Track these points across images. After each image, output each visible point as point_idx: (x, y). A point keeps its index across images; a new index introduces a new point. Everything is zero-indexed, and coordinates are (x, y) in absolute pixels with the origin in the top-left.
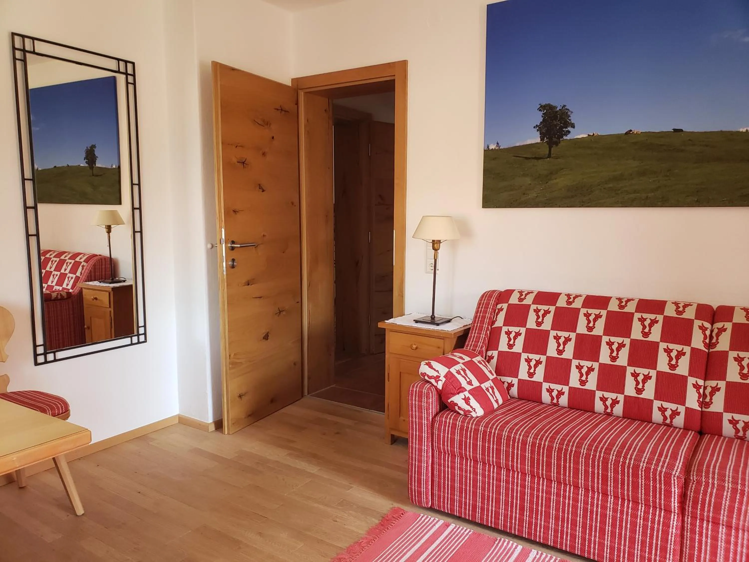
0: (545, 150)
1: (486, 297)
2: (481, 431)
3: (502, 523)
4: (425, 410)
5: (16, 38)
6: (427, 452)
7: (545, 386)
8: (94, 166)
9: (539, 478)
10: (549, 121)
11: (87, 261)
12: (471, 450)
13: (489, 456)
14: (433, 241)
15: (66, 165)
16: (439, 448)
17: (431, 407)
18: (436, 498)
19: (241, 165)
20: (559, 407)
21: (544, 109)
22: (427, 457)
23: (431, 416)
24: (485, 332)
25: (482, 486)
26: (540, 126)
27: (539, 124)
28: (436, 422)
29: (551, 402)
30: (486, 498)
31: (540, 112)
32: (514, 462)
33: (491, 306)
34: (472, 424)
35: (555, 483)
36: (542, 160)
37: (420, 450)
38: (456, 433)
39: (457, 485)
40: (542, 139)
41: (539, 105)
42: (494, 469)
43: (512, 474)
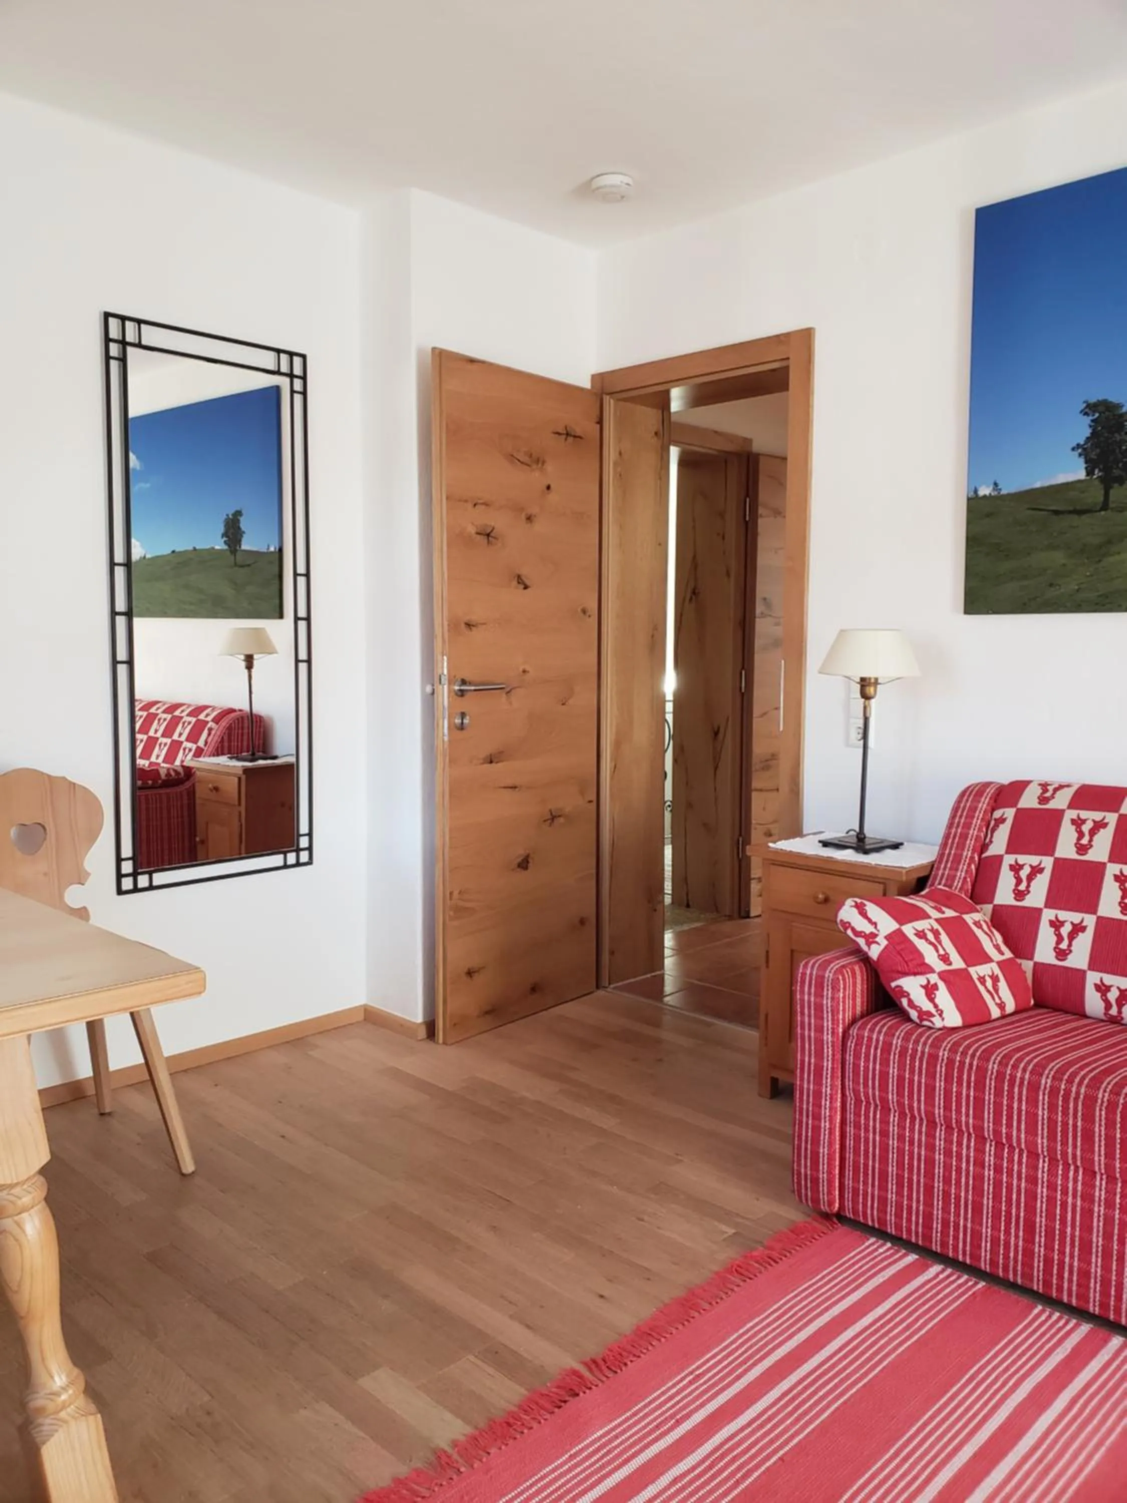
0: (1096, 495)
1: (969, 796)
2: (943, 1060)
3: (988, 1257)
4: (830, 1015)
5: (111, 320)
6: (831, 1098)
7: (1093, 978)
8: (238, 548)
9: (1067, 1166)
10: (1106, 435)
11: (216, 720)
12: (923, 1098)
13: (958, 1111)
14: (863, 680)
15: (191, 548)
16: (856, 1093)
17: (841, 1008)
18: (848, 1195)
19: (482, 540)
20: (1123, 1025)
21: (1094, 412)
22: (831, 1109)
23: (841, 1026)
24: (965, 867)
25: (944, 1176)
26: (1086, 446)
27: (1082, 443)
28: (851, 1038)
29: (1105, 1014)
30: (953, 1201)
31: (1086, 417)
32: (1012, 1126)
33: (979, 814)
34: (925, 1044)
35: (1101, 1179)
36: (1088, 515)
37: (818, 1095)
38: (891, 1063)
39: (892, 1169)
40: (1089, 473)
41: (1084, 402)
42: (969, 1140)
43: (1008, 1153)
